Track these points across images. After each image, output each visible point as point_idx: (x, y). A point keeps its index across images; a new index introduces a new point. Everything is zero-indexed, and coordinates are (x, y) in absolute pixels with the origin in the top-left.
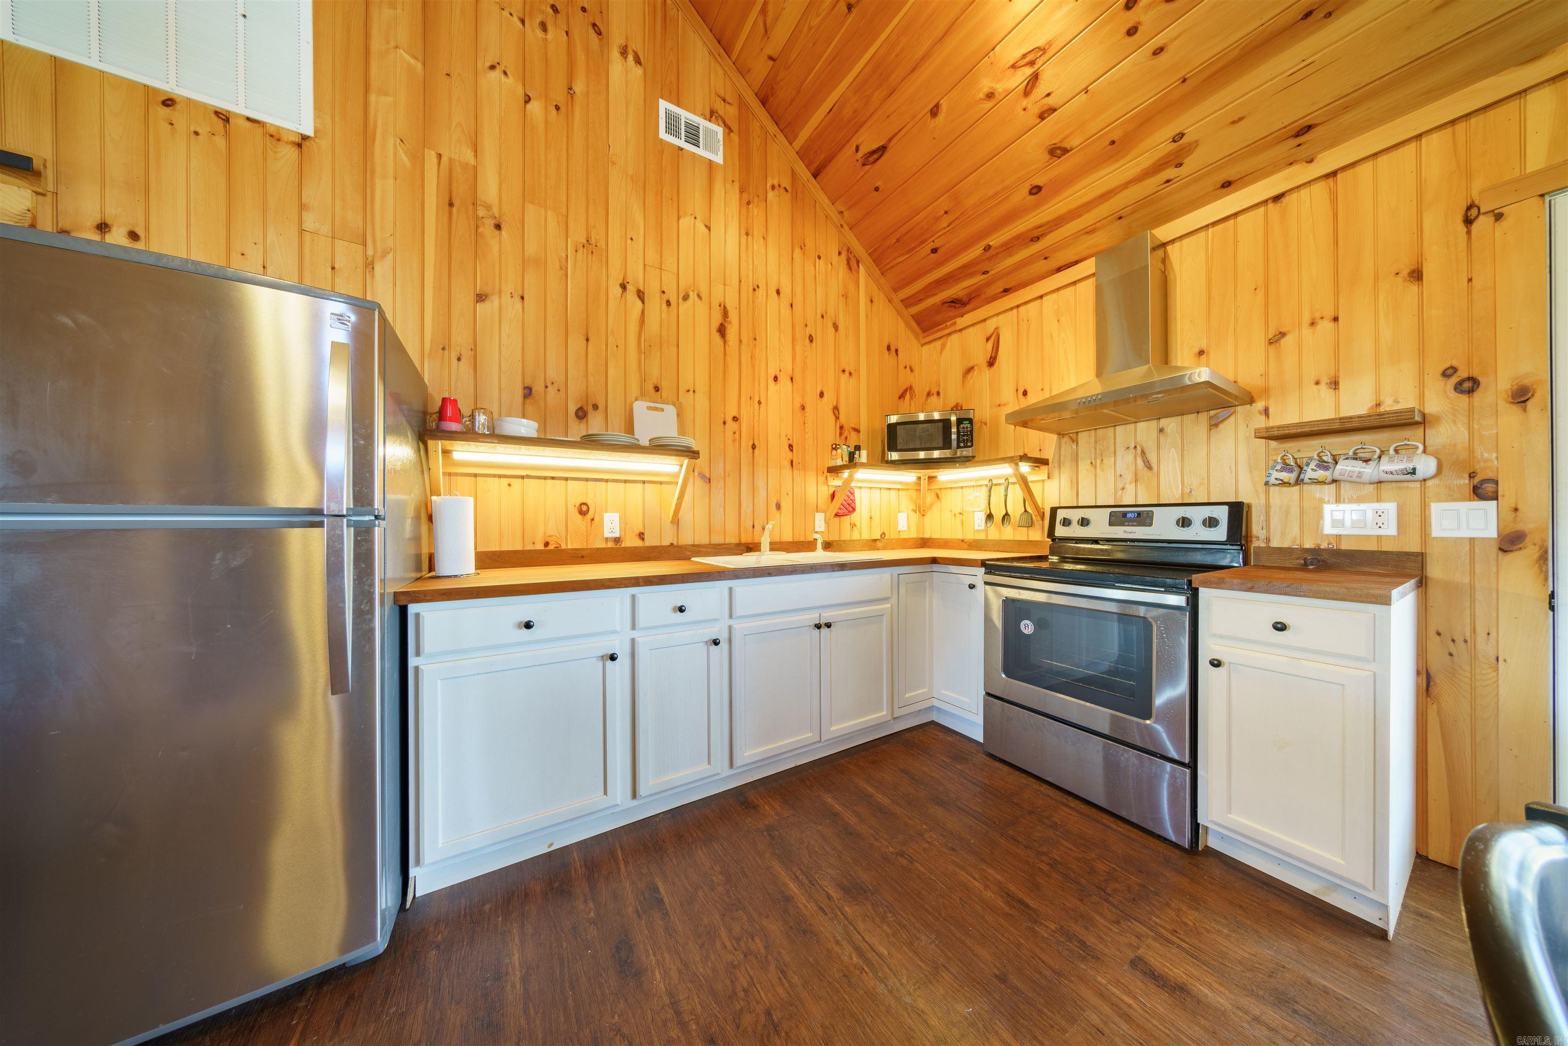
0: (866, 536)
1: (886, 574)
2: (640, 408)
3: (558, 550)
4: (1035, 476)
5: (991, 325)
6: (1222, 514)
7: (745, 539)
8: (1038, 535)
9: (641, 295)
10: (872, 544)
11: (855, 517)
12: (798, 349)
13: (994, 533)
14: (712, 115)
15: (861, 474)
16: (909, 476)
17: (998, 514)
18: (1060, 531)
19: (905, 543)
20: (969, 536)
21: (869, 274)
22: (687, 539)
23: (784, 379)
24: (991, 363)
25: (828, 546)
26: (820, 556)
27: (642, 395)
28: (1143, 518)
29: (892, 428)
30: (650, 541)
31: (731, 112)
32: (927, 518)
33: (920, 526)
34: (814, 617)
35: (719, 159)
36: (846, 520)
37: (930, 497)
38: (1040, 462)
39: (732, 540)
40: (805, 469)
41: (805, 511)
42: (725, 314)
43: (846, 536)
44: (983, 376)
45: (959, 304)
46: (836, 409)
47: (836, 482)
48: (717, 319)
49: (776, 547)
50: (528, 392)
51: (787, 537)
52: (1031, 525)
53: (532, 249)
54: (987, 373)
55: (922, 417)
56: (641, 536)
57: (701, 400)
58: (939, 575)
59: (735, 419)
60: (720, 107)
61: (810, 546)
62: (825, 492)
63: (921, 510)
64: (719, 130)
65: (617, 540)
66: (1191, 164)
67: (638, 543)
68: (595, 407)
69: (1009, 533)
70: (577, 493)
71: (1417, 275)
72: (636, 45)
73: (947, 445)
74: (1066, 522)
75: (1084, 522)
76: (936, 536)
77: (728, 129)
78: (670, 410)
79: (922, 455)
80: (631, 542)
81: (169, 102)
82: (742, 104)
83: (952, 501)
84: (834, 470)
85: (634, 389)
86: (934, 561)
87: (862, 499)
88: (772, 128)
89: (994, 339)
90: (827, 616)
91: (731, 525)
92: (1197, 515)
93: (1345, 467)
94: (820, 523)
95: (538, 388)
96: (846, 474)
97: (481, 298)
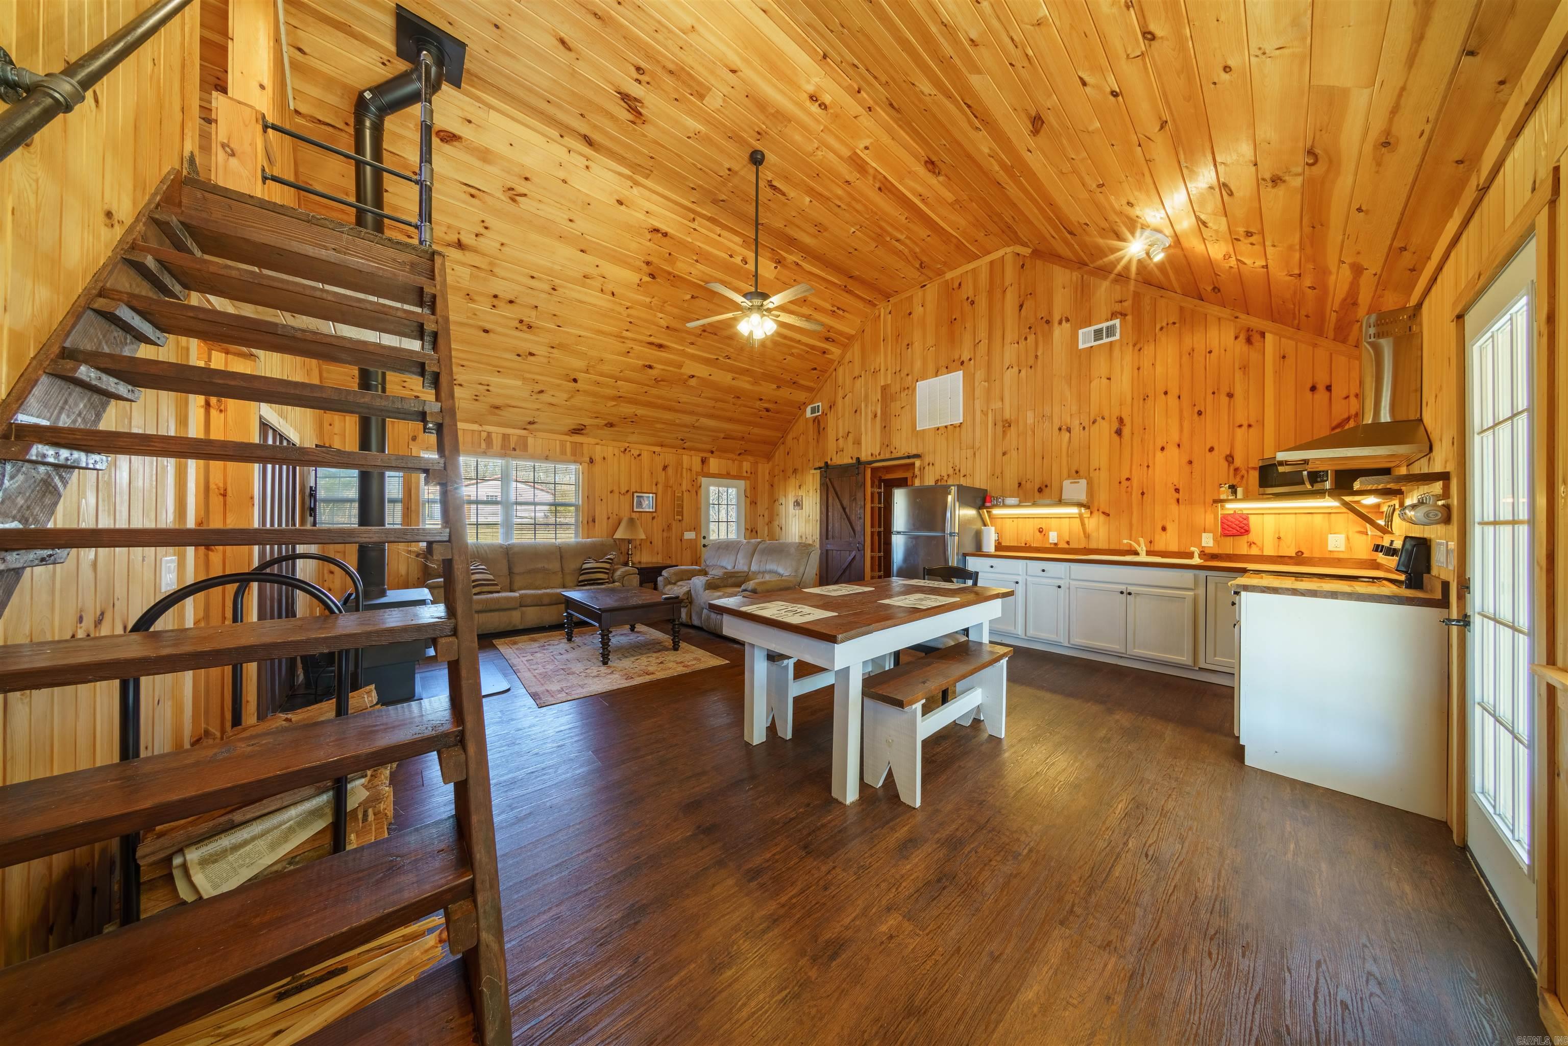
2: (1066, 483)
3: (1030, 546)
9: (1069, 430)
10: (1278, 560)
12: (1186, 424)
14: (1113, 315)
22: (1093, 546)
23: (1171, 447)
27: (1069, 477)
30: (1073, 546)
31: (1125, 306)
35: (1116, 337)
36: (1243, 539)
42: (1122, 421)
46: (1230, 456)
48: (1116, 425)
50: (1020, 484)
51: (1174, 548)
56: (1068, 543)
57: (1103, 474)
59: (1128, 479)
60: (1118, 308)
64: (1118, 321)
65: (1056, 544)
67: (1066, 546)
68: (1046, 486)
70: (1038, 523)
72: (1066, 314)
78: (1084, 482)
80: (1063, 545)
81: (938, 429)
82: (1135, 295)
85: (1065, 474)
95: (1023, 483)
97: (1004, 454)
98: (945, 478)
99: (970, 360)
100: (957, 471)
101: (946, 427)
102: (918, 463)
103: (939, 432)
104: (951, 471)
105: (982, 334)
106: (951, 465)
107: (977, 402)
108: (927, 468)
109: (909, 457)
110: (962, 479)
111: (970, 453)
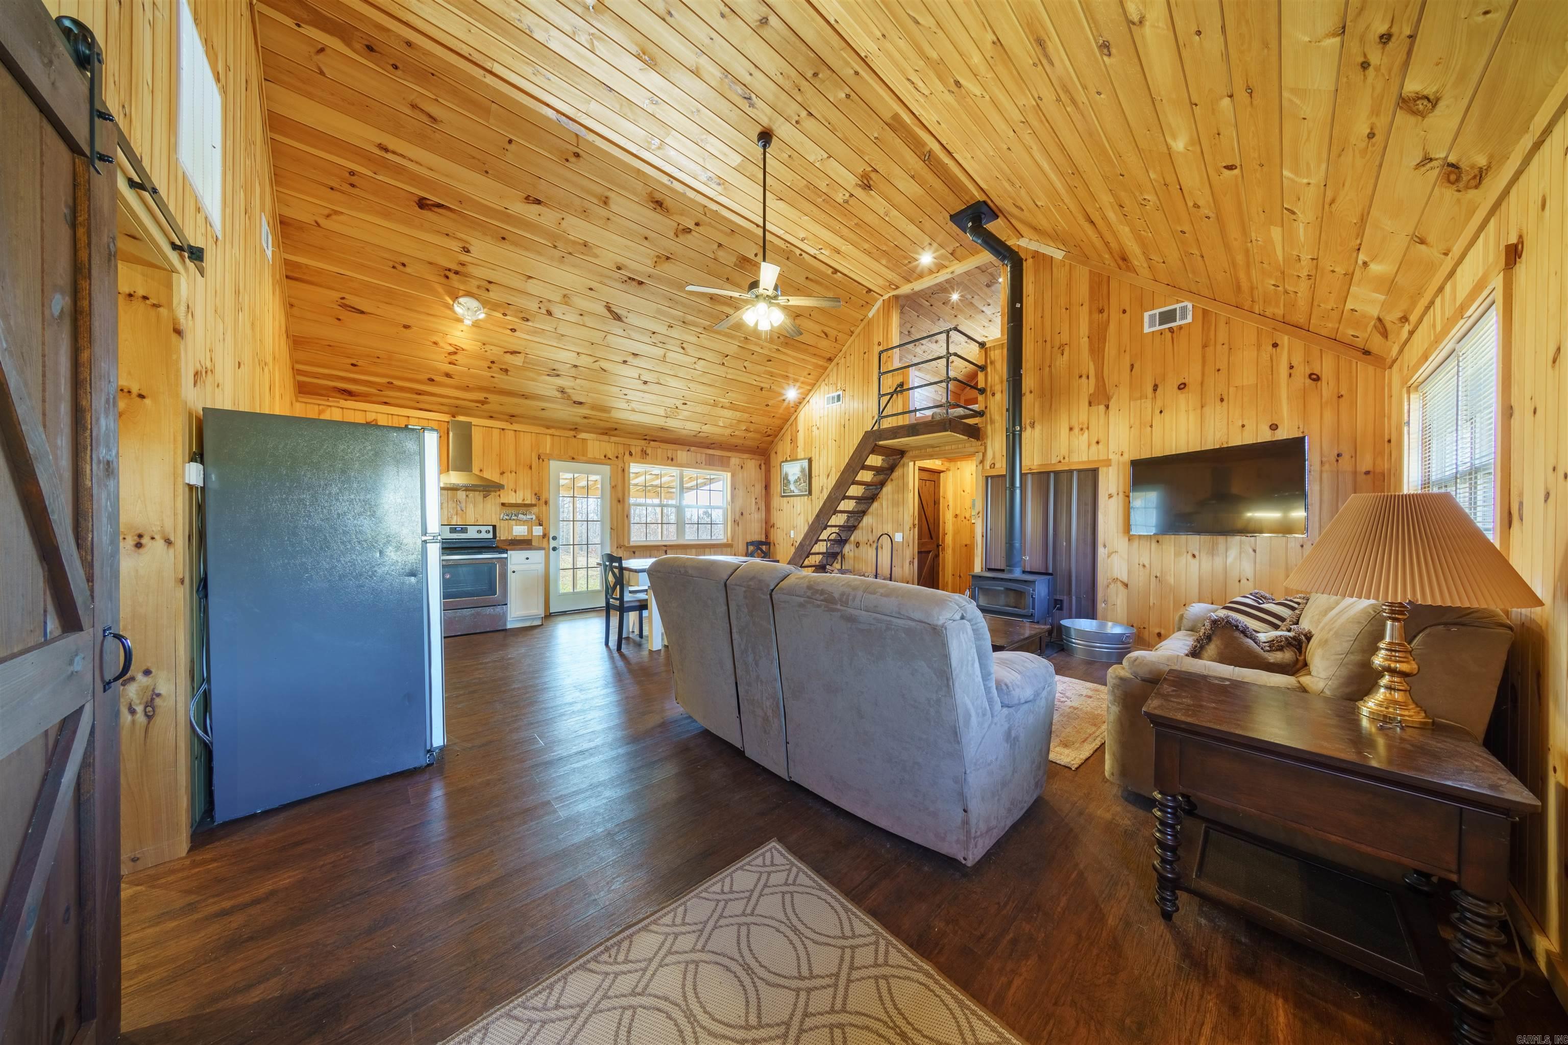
6: (490, 528)
28: (464, 530)
45: (351, 395)
66: (486, 407)
71: (531, 468)
92: (484, 529)
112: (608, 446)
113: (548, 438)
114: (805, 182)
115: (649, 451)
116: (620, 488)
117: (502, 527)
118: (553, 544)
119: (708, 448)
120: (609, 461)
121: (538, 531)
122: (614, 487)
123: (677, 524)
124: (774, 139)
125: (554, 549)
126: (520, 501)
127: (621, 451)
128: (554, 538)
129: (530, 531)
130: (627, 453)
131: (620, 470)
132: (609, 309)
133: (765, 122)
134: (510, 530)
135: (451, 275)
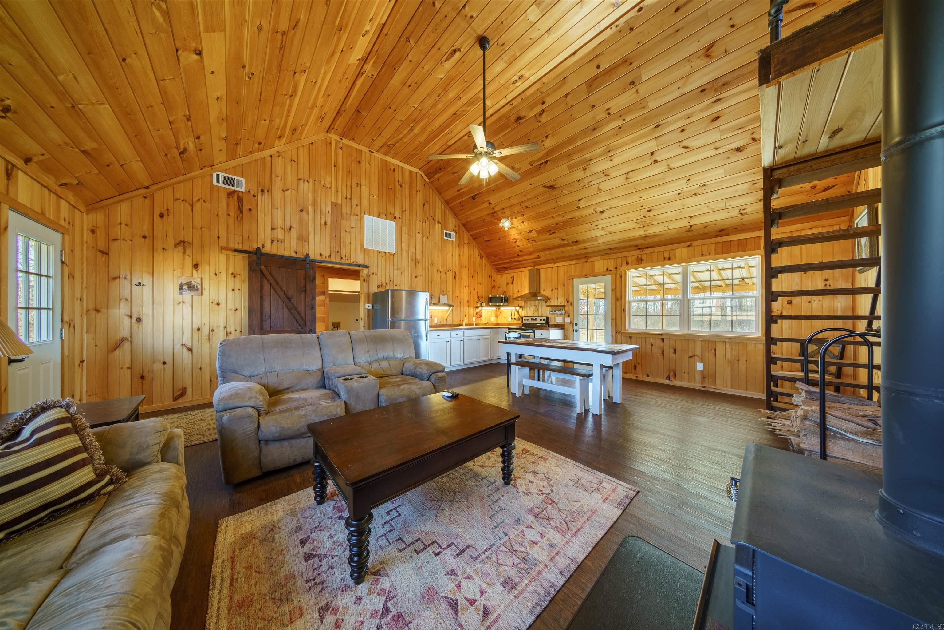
0: (484, 322)
1: (490, 330)
2: (441, 296)
4: (520, 310)
5: (513, 274)
6: (545, 318)
7: (459, 323)
8: (520, 322)
9: (440, 272)
10: (486, 324)
11: (482, 318)
12: (470, 279)
13: (513, 322)
14: (453, 231)
15: (484, 308)
16: (494, 308)
17: (513, 318)
18: (524, 322)
19: (493, 324)
20: (508, 323)
21: (485, 259)
22: (448, 323)
23: (467, 287)
24: (512, 283)
25: (476, 325)
26: (474, 326)
28: (536, 319)
29: (490, 298)
30: (442, 324)
31: (456, 229)
32: (499, 318)
33: (497, 320)
34: (477, 338)
35: (454, 240)
36: (480, 319)
37: (499, 313)
38: (521, 307)
39: (456, 323)
40: (471, 307)
41: (471, 317)
42: (455, 274)
43: (480, 323)
44: (510, 286)
45: (506, 268)
46: (477, 292)
47: (477, 310)
48: (454, 275)
49: (466, 325)
51: (467, 323)
52: (519, 320)
53: (423, 266)
54: (511, 285)
55: (498, 296)
56: (440, 322)
57: (451, 293)
58: (500, 330)
59: (457, 297)
60: (455, 228)
61: (472, 325)
62: (475, 312)
63: (497, 316)
64: (454, 234)
65: (436, 323)
66: (540, 259)
68: (433, 295)
69: (515, 322)
72: (440, 220)
73: (502, 302)
74: (525, 320)
75: (528, 320)
76: (500, 322)
77: (456, 233)
78: (446, 296)
79: (498, 304)
80: (439, 324)
81: (380, 252)
82: (459, 226)
83: (504, 314)
84: (477, 307)
85: (440, 292)
86: (499, 328)
87: (483, 314)
88: (465, 230)
89: (513, 277)
90: (479, 337)
91: (456, 320)
92: (541, 319)
93: (557, 312)
94: (474, 319)
96: (480, 308)
97: (416, 277)
98: (384, 285)
99: (400, 218)
100: (392, 281)
101: (385, 253)
102: (365, 271)
103: (381, 254)
104: (388, 282)
105: (406, 206)
106: (388, 277)
107: (403, 244)
108: (372, 275)
109: (360, 266)
110: (394, 286)
111: (399, 272)
112: (607, 263)
113: (573, 266)
114: (534, 6)
115: (644, 257)
116: (618, 290)
117: (552, 317)
118: (575, 328)
119: (717, 236)
120: (611, 272)
121: (568, 320)
122: (614, 290)
123: (680, 315)
124: (485, 35)
125: (576, 331)
126: (559, 304)
127: (619, 261)
128: (576, 324)
129: (564, 320)
130: (624, 263)
131: (618, 276)
132: (545, 187)
133: (472, 40)
134: (555, 319)
135: (494, 215)
